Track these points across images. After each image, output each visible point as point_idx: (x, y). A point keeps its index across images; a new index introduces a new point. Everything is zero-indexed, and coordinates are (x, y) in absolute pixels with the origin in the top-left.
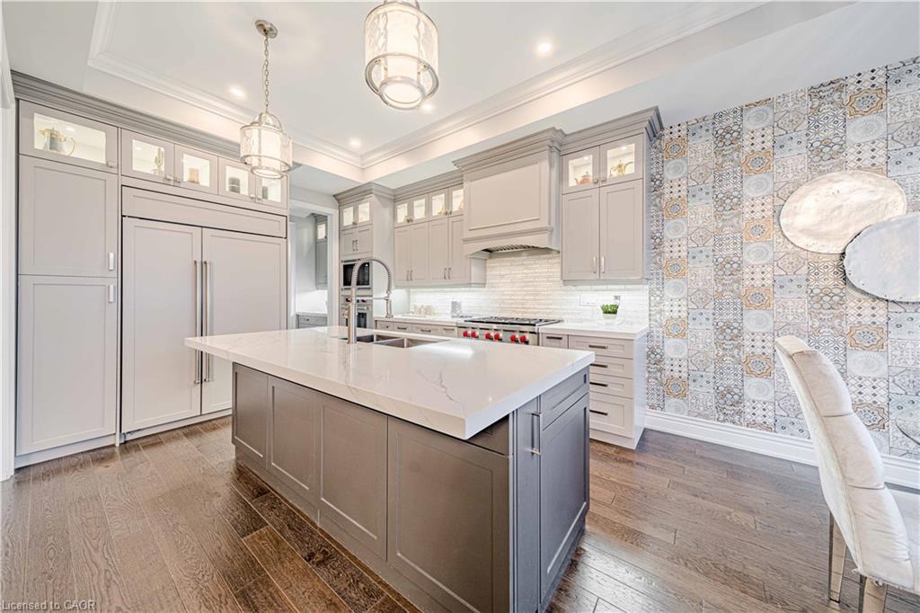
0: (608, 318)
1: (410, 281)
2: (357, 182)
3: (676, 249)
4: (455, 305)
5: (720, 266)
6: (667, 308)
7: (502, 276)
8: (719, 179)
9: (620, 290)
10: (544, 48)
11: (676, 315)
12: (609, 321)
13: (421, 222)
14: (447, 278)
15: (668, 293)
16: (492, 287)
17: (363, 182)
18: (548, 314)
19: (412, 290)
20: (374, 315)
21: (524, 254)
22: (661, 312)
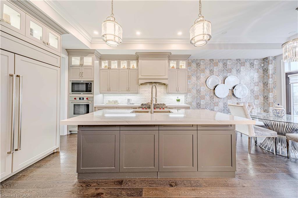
0: (178, 102)
1: (109, 91)
2: (89, 48)
3: (190, 87)
4: (129, 100)
5: (197, 91)
6: (188, 100)
7: (145, 91)
8: (197, 73)
9: (179, 96)
10: (180, 33)
11: (190, 101)
12: (178, 103)
13: (114, 69)
14: (128, 91)
15: (188, 96)
16: (141, 94)
17: (91, 49)
18: (160, 102)
19: (104, 95)
20: (94, 105)
21: (148, 85)
22: (187, 100)
